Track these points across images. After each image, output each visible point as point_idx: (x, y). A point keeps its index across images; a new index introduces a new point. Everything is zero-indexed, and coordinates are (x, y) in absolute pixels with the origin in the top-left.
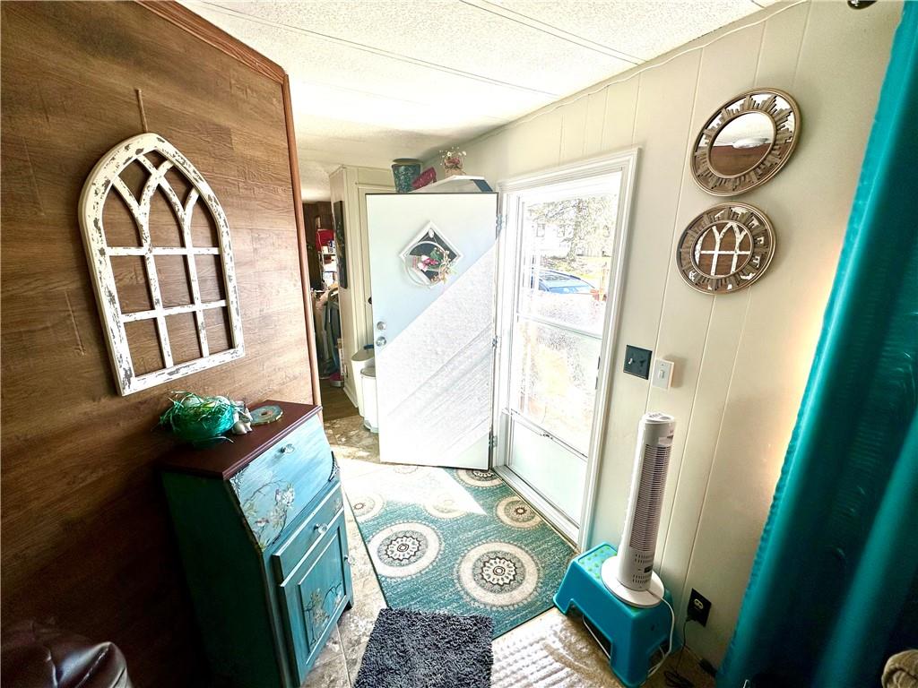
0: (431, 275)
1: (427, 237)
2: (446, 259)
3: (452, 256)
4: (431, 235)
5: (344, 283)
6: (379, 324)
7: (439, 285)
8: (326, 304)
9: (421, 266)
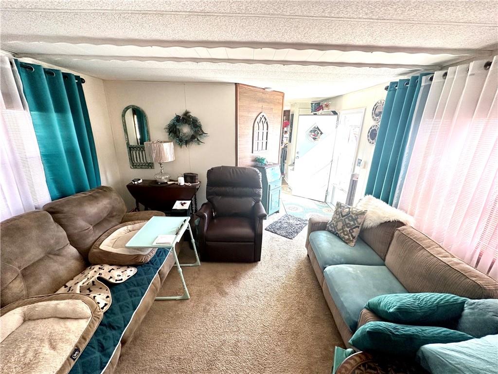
0: (314, 139)
1: (315, 128)
2: (319, 134)
3: (321, 133)
4: (316, 127)
5: (290, 141)
6: (298, 152)
7: (316, 142)
8: (283, 149)
9: (312, 136)
